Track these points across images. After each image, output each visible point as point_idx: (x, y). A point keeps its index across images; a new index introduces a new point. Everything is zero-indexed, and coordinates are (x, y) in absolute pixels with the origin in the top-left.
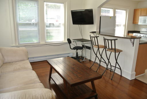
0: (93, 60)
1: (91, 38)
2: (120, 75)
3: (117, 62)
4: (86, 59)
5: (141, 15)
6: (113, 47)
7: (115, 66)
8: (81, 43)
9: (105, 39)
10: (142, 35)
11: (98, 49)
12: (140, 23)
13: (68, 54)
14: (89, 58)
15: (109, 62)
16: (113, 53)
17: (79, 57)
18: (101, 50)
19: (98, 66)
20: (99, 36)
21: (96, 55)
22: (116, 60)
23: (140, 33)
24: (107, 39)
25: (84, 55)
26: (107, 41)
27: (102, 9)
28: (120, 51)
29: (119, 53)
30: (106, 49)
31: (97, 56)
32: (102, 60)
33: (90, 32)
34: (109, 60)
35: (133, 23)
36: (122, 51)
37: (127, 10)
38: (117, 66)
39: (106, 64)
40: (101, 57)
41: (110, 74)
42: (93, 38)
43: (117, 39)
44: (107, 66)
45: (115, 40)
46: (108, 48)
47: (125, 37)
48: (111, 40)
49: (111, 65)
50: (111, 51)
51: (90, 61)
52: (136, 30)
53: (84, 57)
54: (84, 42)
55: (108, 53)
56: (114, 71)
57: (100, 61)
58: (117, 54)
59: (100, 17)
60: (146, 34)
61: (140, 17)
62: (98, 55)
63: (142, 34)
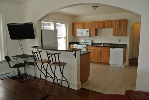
0: (38, 76)
1: (33, 53)
2: (68, 87)
3: (62, 76)
4: (30, 76)
5: (79, 28)
6: (57, 61)
7: (61, 79)
8: (23, 59)
9: (48, 54)
10: (81, 46)
11: (43, 64)
12: (78, 35)
13: (8, 73)
14: (33, 75)
15: (55, 76)
16: (58, 67)
17: (22, 75)
18: (45, 65)
19: (44, 82)
20: (41, 51)
21: (41, 70)
22: (62, 73)
23: (80, 44)
24: (50, 54)
25: (27, 72)
26: (50, 55)
27: (42, 22)
28: (64, 64)
29: (63, 66)
30: (51, 64)
31: (41, 72)
32: (48, 75)
33: (32, 47)
34: (54, 74)
35: (73, 35)
36: (66, 64)
37: (66, 23)
38: (64, 79)
39: (52, 78)
40: (47, 72)
41: (58, 88)
42: (36, 53)
43: (60, 53)
44: (54, 80)
45: (58, 54)
46: (52, 62)
47: (67, 50)
48: (54, 54)
49: (57, 79)
50: (56, 65)
51: (35, 77)
52: (76, 41)
53: (27, 75)
54: (27, 59)
55: (53, 67)
56: (61, 84)
57: (46, 76)
58: (62, 67)
59: (41, 31)
60: (84, 45)
61: (78, 30)
62: (43, 70)
63: (81, 44)
